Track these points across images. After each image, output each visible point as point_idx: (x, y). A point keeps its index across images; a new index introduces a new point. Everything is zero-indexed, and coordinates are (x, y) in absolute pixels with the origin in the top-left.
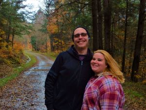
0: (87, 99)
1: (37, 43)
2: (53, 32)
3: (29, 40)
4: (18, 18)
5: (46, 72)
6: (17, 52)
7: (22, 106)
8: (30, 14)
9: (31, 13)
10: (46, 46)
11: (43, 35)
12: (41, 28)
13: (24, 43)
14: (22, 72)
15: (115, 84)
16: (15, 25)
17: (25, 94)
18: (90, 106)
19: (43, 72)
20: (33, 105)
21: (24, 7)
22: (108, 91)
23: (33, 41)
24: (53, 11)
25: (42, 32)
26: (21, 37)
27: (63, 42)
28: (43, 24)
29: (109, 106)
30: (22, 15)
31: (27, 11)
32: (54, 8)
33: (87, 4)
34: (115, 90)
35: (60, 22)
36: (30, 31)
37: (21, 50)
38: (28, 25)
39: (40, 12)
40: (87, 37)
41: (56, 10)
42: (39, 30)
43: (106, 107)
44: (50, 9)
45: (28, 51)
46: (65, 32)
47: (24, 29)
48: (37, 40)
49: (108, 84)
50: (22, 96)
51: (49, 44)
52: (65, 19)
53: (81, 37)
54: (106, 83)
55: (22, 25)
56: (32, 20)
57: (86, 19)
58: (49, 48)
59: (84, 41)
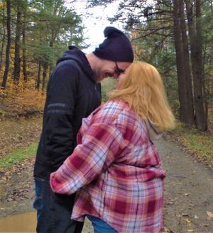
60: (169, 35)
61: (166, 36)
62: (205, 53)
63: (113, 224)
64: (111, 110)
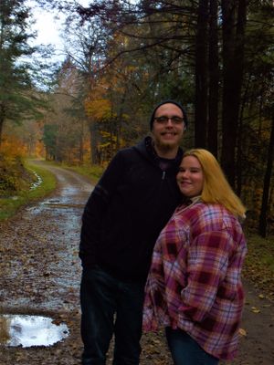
0: (165, 243)
1: (57, 142)
2: (99, 115)
3: (39, 134)
4: (15, 78)
5: (77, 210)
6: (10, 160)
7: (23, 275)
8: (43, 71)
9: (48, 67)
10: (81, 150)
11: (73, 122)
12: (70, 105)
13: (26, 141)
14: (21, 208)
15: (224, 219)
16: (7, 96)
17: (28, 253)
18: (166, 257)
19: (72, 210)
20: (47, 275)
21: (30, 52)
22: (207, 231)
23: (48, 137)
24: (101, 66)
25: (73, 115)
26: (20, 124)
27: (121, 141)
28: (76, 96)
30: (24, 72)
31: (37, 63)
32: (102, 58)
33: (185, 51)
34: (221, 230)
35: (118, 93)
36: (43, 111)
37: (18, 158)
38: (38, 97)
39: (68, 64)
40: (181, 127)
41: (109, 62)
42: (65, 110)
44: (94, 58)
45: (36, 161)
46: (127, 116)
47: (28, 106)
48: (58, 133)
49: (209, 217)
50: (23, 257)
51: (87, 146)
52: (130, 86)
53: (170, 123)
54: (206, 216)
55: (25, 95)
56: (49, 84)
57: (180, 87)
58: (87, 157)
59: (175, 134)
64: (213, 215)
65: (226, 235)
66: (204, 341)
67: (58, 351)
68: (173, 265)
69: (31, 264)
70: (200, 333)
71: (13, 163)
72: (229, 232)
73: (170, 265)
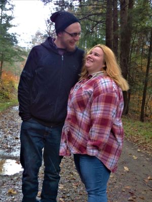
4: (9, 39)
6: (7, 83)
14: (10, 107)
15: (113, 85)
17: (9, 127)
18: (78, 109)
22: (104, 92)
26: (12, 65)
29: (104, 110)
36: (24, 57)
37: (11, 82)
43: (100, 112)
47: (16, 54)
49: (104, 84)
50: (6, 130)
54: (102, 83)
55: (14, 49)
56: (28, 43)
60: (101, 22)
61: (98, 22)
62: (133, 43)
63: (102, 158)
64: (106, 83)
65: (116, 95)
66: (106, 161)
67: (16, 178)
68: (83, 114)
69: (9, 133)
70: (103, 155)
71: (8, 85)
72: (117, 93)
73: (81, 114)
